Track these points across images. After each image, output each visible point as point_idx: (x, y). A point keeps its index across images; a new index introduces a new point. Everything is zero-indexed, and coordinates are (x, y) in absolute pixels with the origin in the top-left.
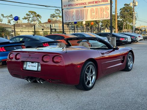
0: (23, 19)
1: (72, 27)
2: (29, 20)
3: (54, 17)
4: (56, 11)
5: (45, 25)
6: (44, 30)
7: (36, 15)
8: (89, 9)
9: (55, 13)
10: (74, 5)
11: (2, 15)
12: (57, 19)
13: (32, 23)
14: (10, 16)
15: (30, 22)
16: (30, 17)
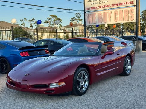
0: (45, 23)
1: (92, 30)
2: (50, 24)
3: (74, 21)
4: (77, 15)
5: (65, 28)
6: (66, 34)
7: (57, 18)
8: (113, 11)
9: (75, 17)
10: (97, 8)
11: (25, 19)
12: (77, 23)
13: (53, 26)
14: (32, 20)
15: (51, 26)
16: (51, 21)
